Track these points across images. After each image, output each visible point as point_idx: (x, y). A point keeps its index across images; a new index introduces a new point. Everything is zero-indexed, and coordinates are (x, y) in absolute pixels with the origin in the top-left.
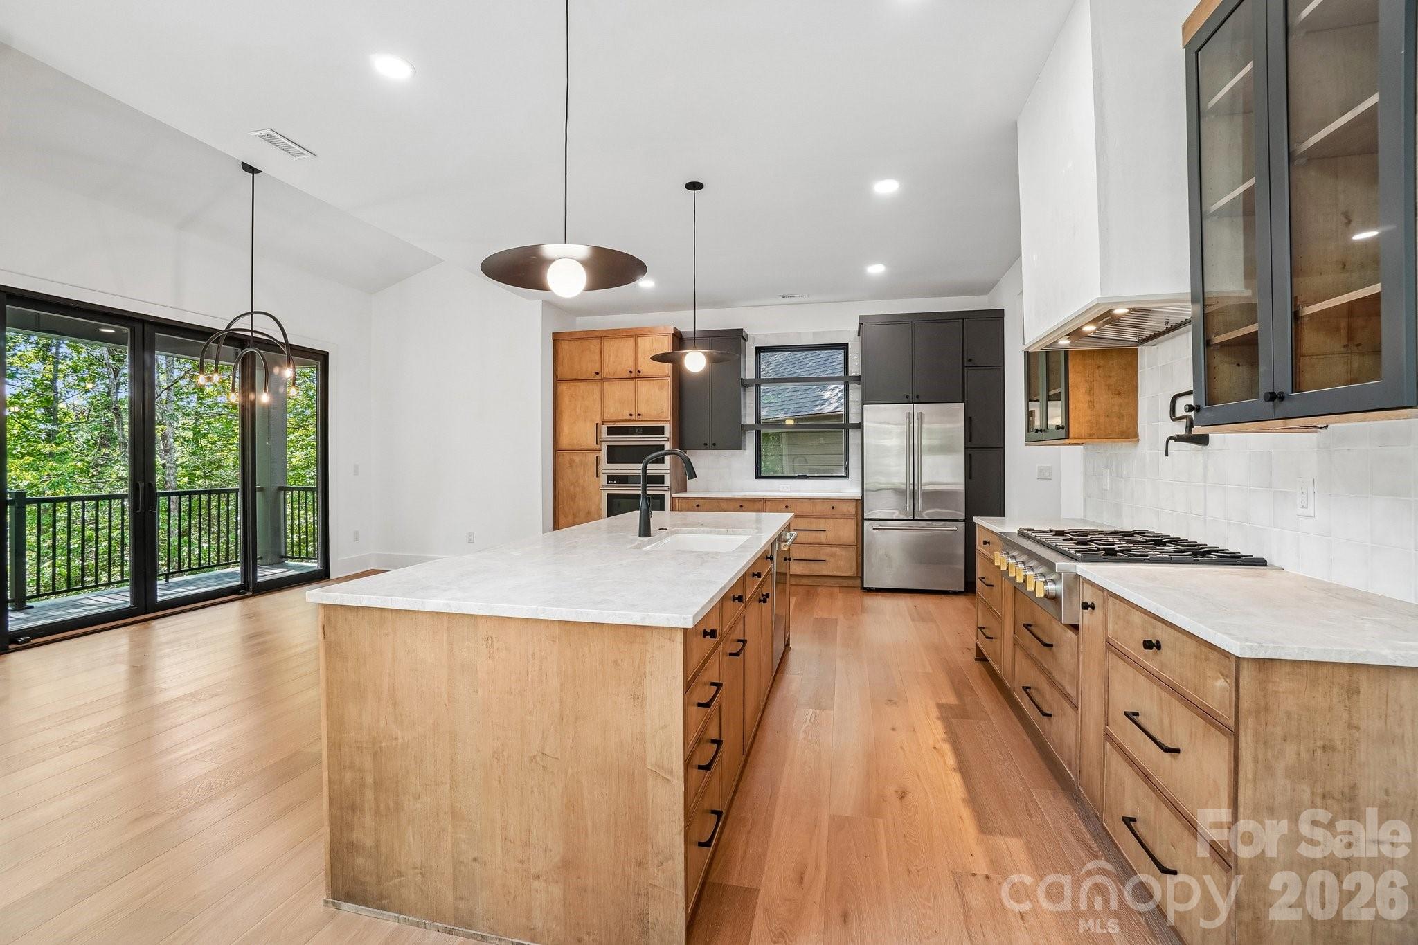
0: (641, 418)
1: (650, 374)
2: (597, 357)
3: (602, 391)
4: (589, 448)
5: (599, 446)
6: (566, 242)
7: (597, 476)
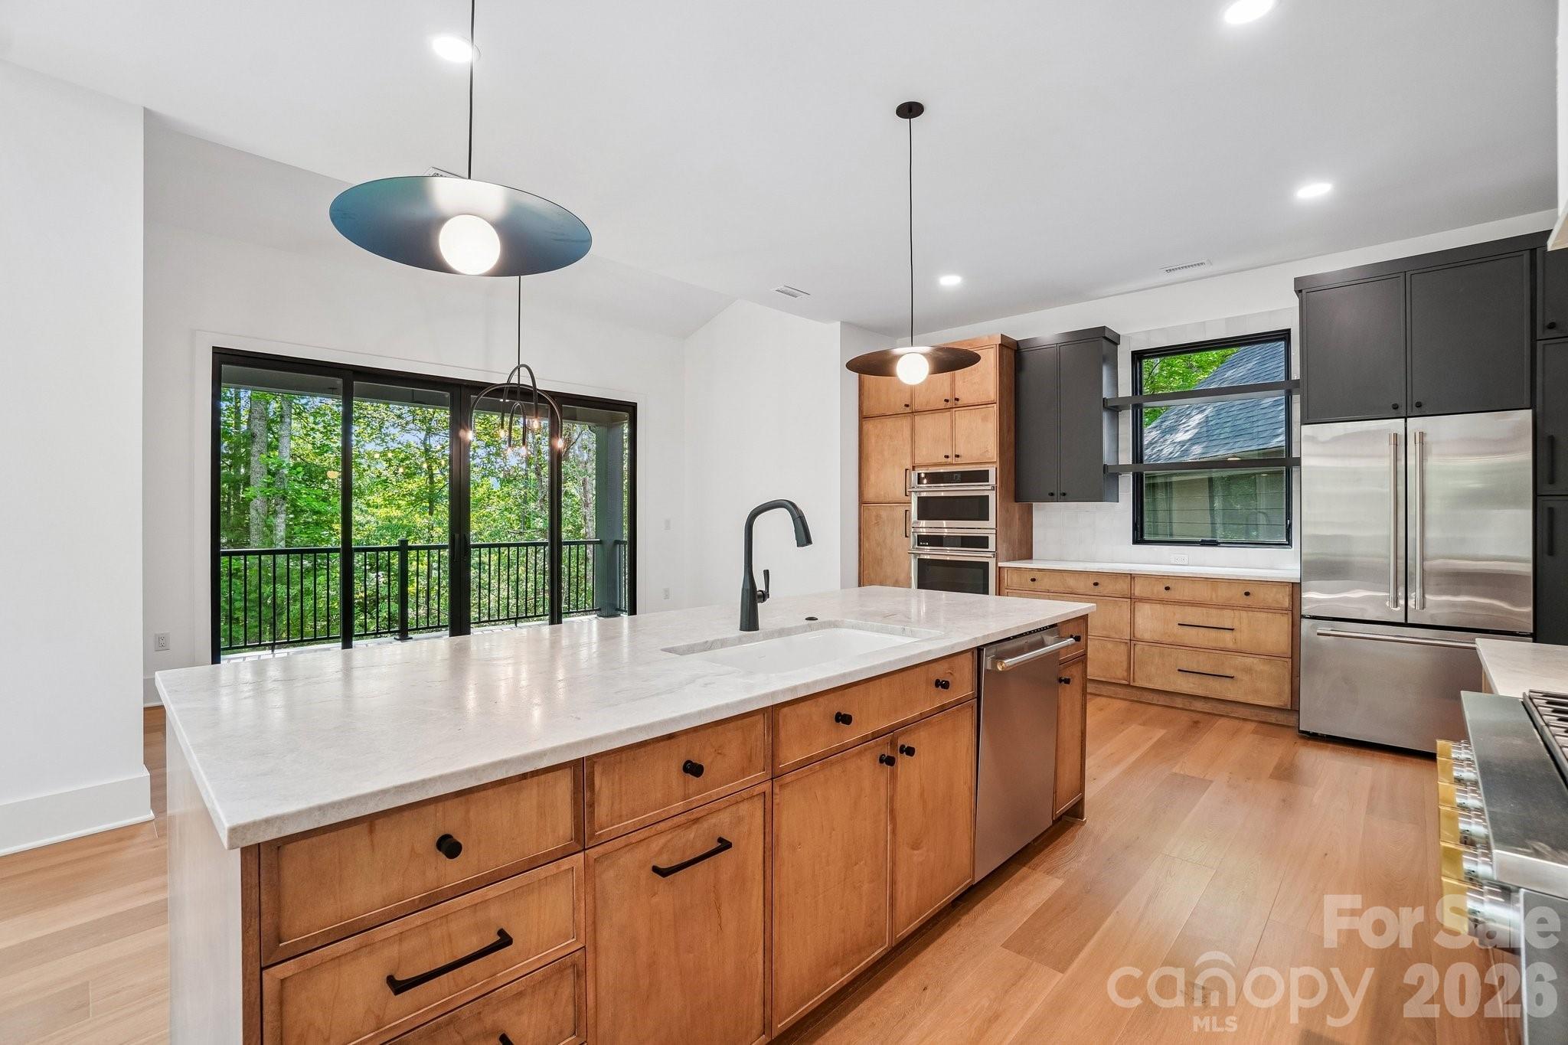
0: (959, 460)
1: (971, 402)
3: (913, 427)
4: (897, 500)
5: (908, 498)
6: (470, 177)
7: (906, 536)
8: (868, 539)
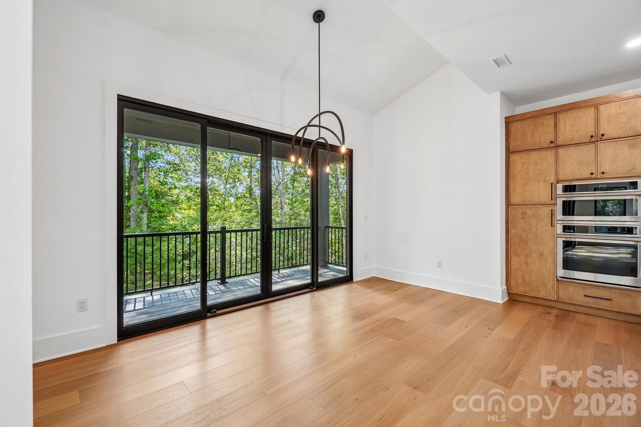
0: (604, 175)
1: (617, 135)
2: (552, 129)
3: (557, 157)
4: (543, 203)
5: (553, 201)
7: (552, 226)
8: (515, 227)
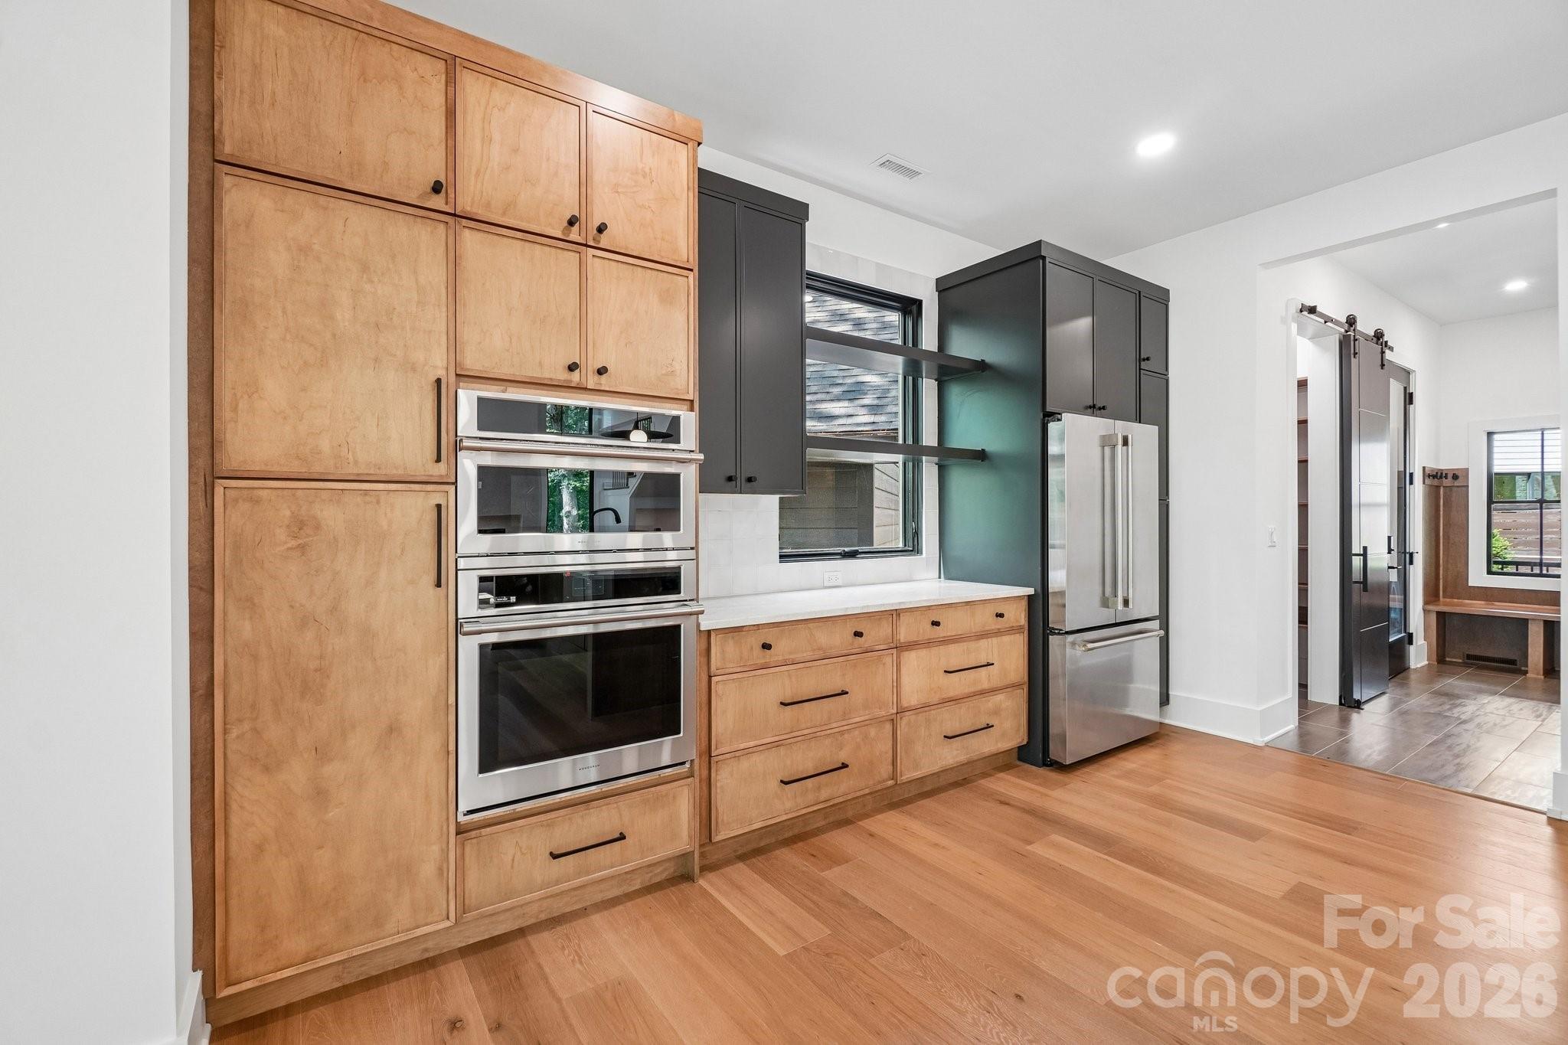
0: (605, 382)
1: (634, 248)
3: (454, 262)
5: (443, 469)
7: (438, 585)
8: (250, 605)
